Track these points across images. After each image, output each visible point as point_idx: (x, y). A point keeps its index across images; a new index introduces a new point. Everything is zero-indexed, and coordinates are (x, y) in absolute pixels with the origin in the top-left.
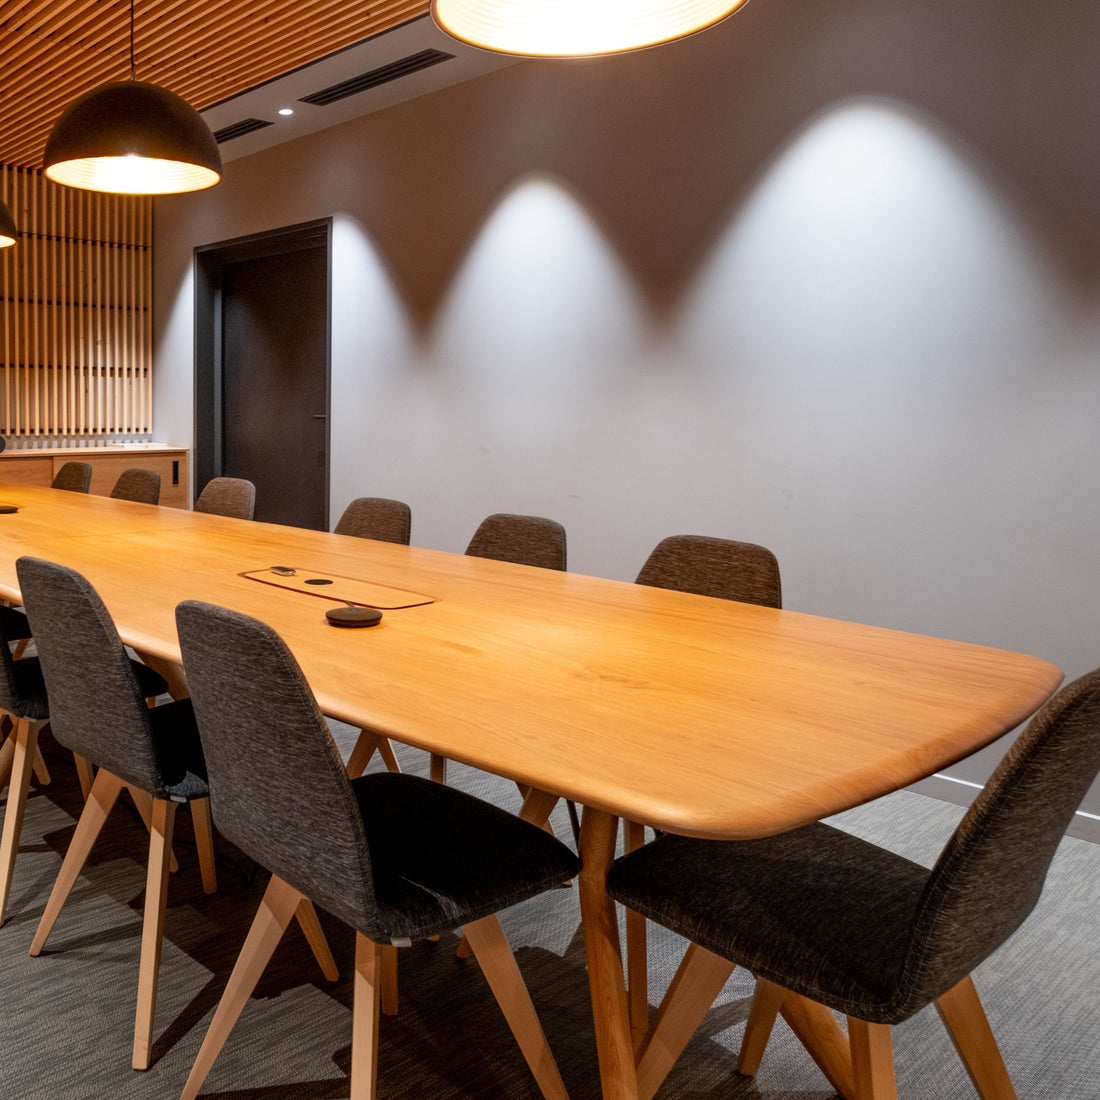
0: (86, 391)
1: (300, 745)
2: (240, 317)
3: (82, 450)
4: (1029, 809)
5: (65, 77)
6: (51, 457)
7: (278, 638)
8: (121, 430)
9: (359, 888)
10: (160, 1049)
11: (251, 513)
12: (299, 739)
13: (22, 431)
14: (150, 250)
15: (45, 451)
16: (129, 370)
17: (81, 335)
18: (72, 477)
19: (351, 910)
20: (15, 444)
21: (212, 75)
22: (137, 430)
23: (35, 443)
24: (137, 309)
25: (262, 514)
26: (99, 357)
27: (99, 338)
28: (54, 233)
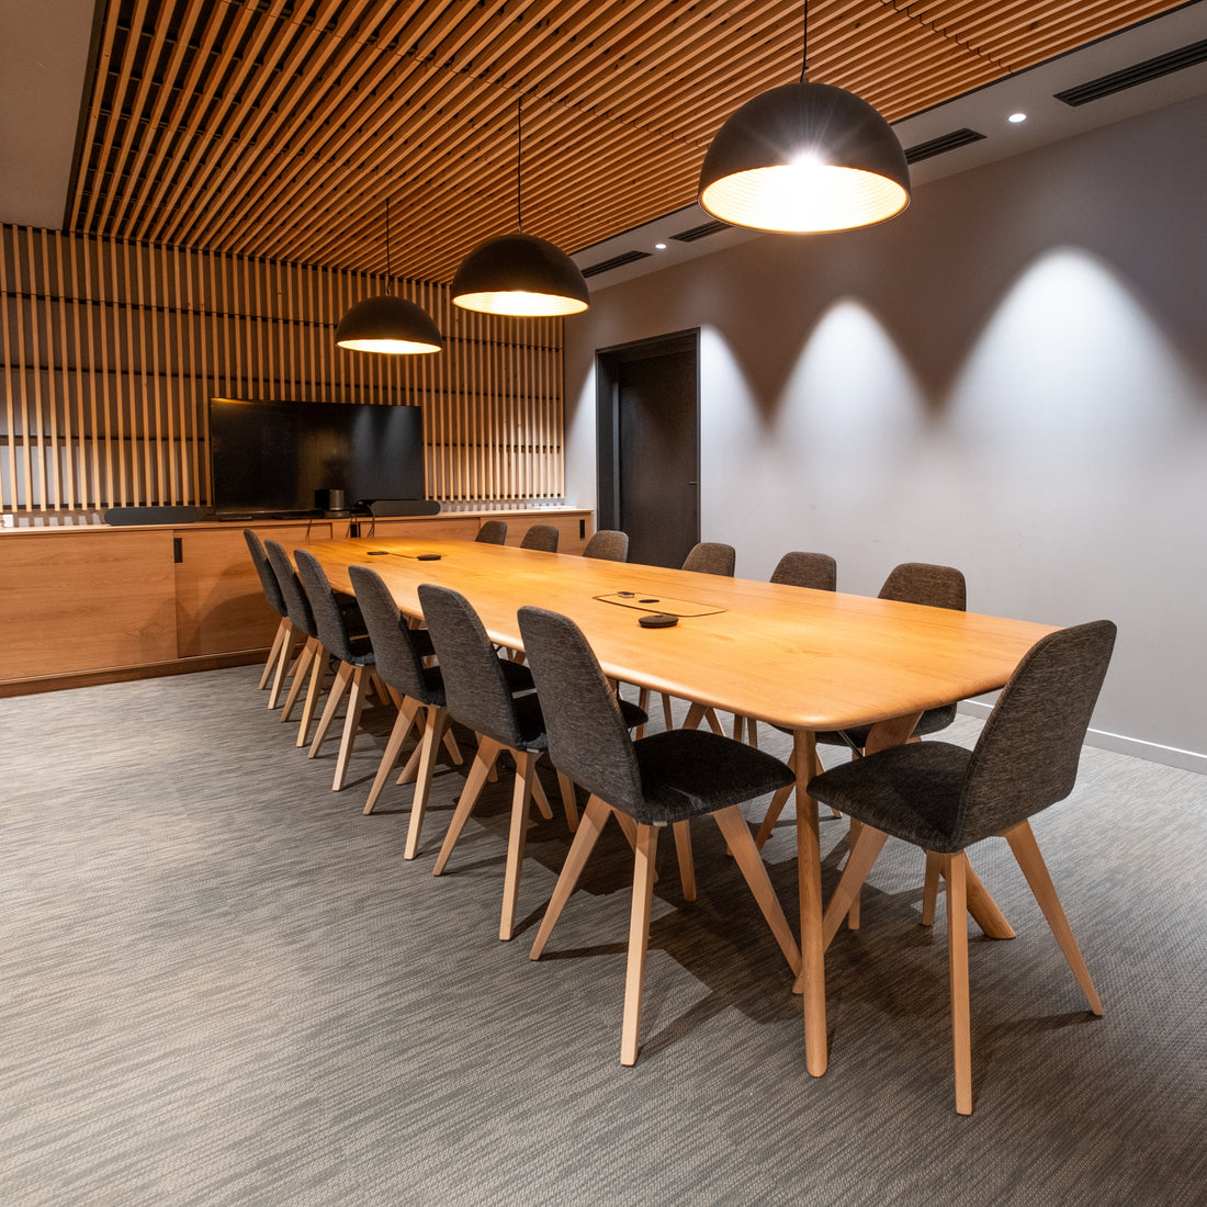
0: (509, 464)
1: (591, 695)
2: (633, 404)
3: (499, 512)
4: (1021, 714)
5: (482, 219)
6: (478, 518)
7: (574, 626)
8: (538, 496)
9: (630, 788)
10: (517, 931)
11: (625, 557)
12: (590, 691)
13: (456, 497)
14: (561, 351)
15: (475, 513)
16: (545, 447)
17: (505, 420)
18: (491, 533)
19: (627, 804)
20: (450, 508)
21: (598, 220)
22: (552, 495)
23: (467, 507)
24: (551, 398)
25: (632, 558)
26: (519, 437)
27: (519, 422)
28: (481, 338)
